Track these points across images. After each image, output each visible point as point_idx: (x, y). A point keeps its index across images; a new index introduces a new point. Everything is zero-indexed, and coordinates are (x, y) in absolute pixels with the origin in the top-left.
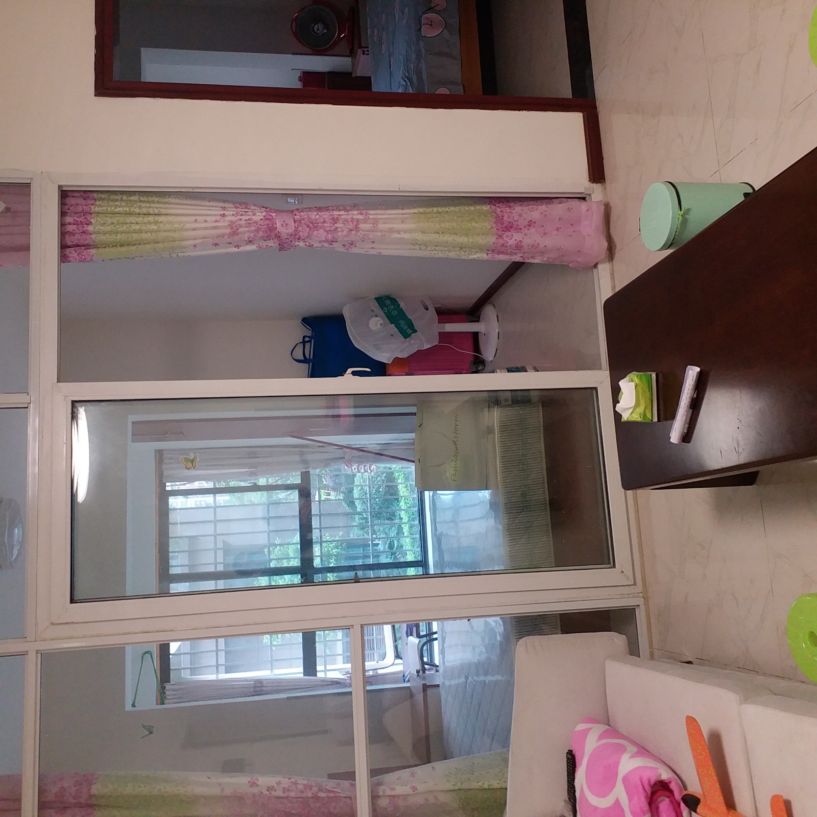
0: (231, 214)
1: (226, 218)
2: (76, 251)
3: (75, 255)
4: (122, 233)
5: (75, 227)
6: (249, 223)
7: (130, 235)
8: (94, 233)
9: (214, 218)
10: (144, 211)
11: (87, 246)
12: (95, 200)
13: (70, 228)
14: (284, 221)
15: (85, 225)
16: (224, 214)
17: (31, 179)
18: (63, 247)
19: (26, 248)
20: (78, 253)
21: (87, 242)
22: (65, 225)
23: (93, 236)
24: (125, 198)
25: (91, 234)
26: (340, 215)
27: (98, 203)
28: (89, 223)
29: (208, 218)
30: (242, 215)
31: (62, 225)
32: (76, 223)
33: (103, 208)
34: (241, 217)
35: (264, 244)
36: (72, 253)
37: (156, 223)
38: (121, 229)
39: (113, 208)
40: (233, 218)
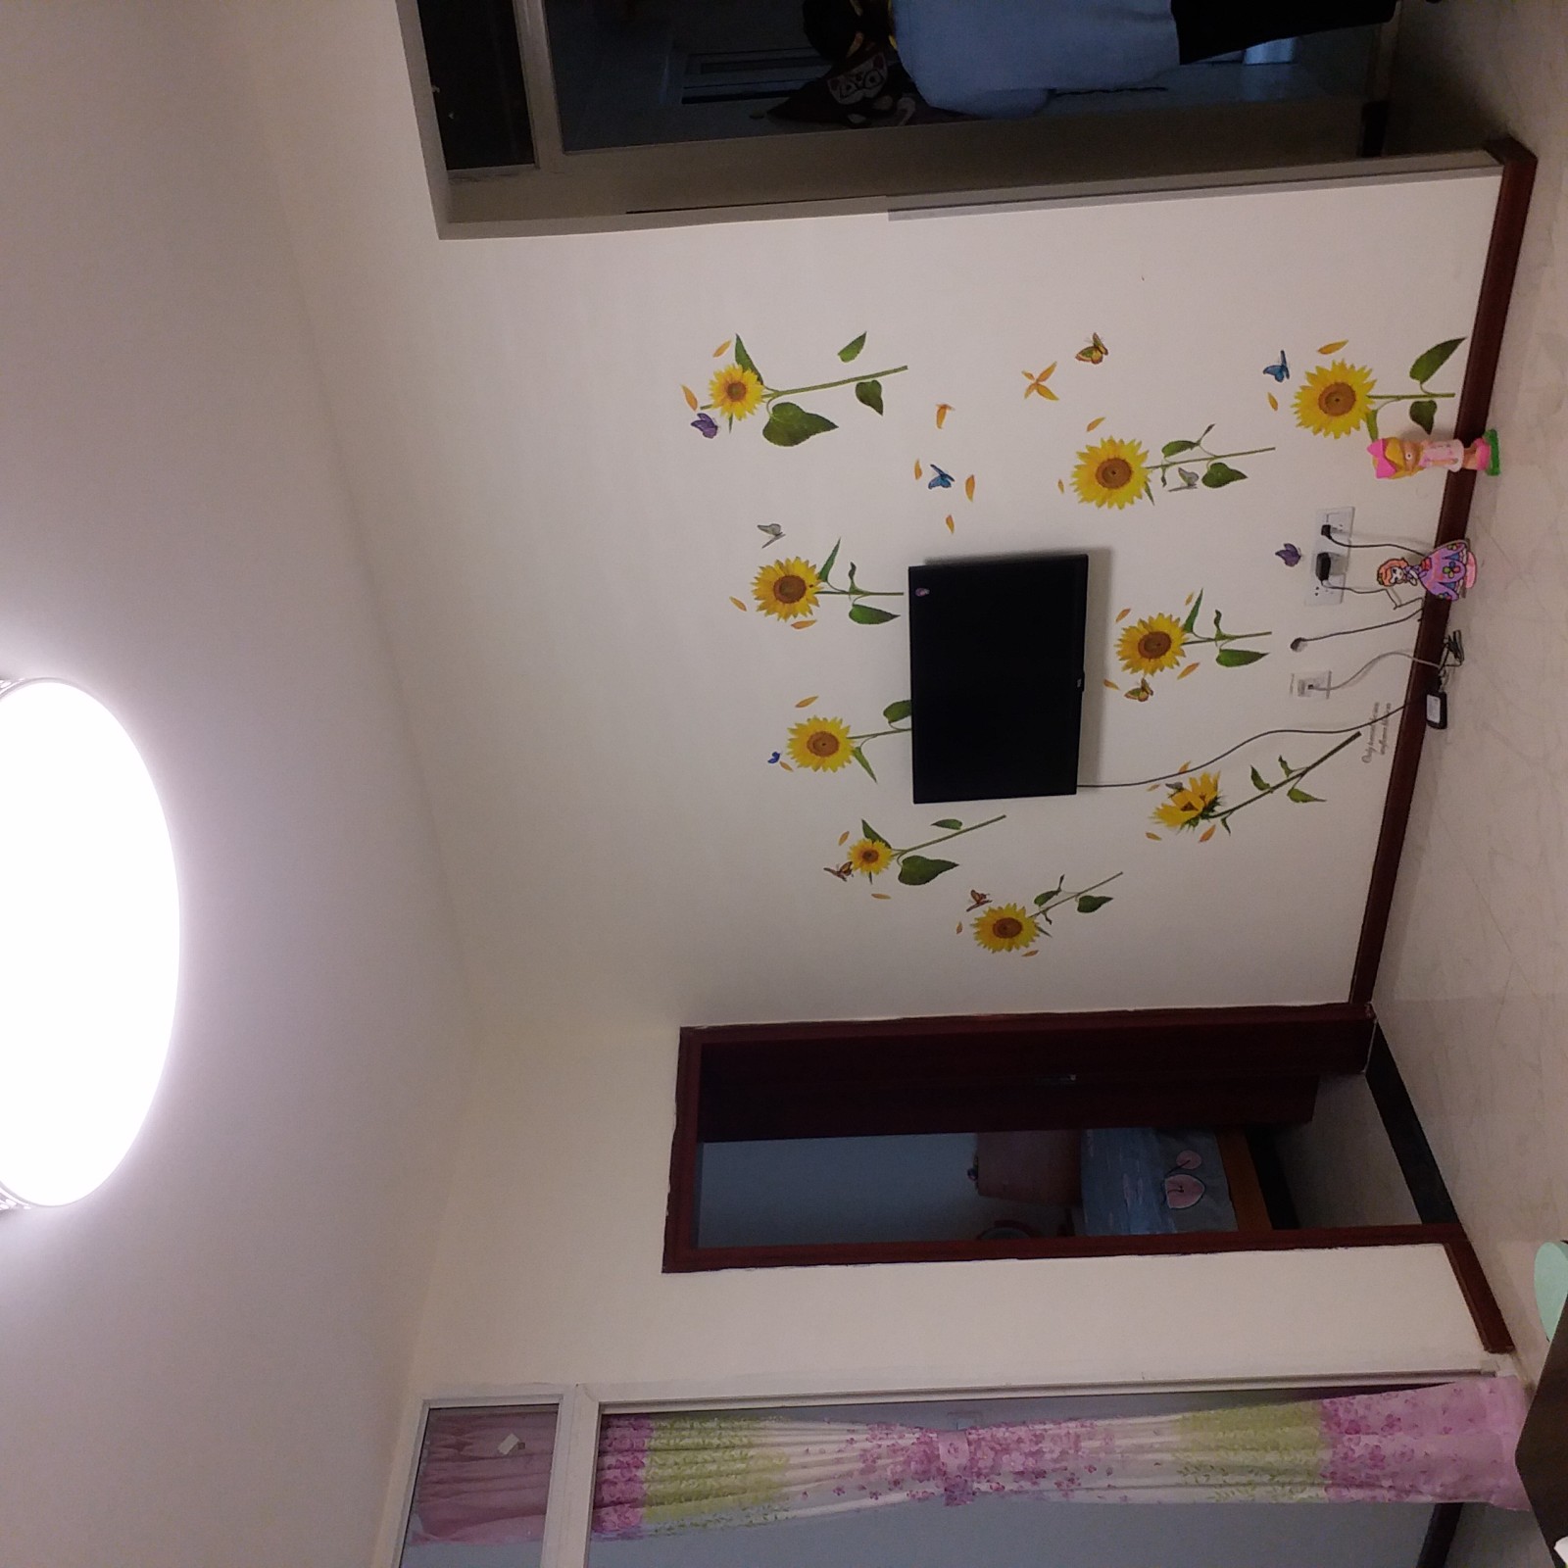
0: (863, 1439)
1: (855, 1445)
2: (616, 1511)
3: (614, 1517)
4: (691, 1477)
5: (617, 1472)
6: (894, 1450)
7: (701, 1481)
8: (647, 1481)
9: (835, 1447)
10: (726, 1441)
11: (634, 1503)
12: (652, 1429)
13: (610, 1475)
14: (951, 1445)
15: (634, 1470)
16: (852, 1439)
17: (561, 1397)
18: (597, 1505)
19: (541, 1510)
20: (619, 1513)
21: (634, 1496)
22: (602, 1469)
23: (645, 1486)
24: (696, 1424)
25: (642, 1482)
26: (1045, 1430)
27: (655, 1434)
28: (640, 1465)
29: (825, 1447)
30: (880, 1439)
31: (599, 1469)
32: (620, 1466)
33: (662, 1441)
34: (879, 1443)
35: (920, 1489)
36: (611, 1516)
37: (744, 1459)
38: (688, 1472)
39: (678, 1440)
40: (868, 1445)
